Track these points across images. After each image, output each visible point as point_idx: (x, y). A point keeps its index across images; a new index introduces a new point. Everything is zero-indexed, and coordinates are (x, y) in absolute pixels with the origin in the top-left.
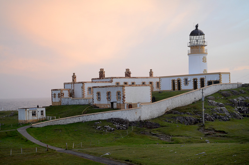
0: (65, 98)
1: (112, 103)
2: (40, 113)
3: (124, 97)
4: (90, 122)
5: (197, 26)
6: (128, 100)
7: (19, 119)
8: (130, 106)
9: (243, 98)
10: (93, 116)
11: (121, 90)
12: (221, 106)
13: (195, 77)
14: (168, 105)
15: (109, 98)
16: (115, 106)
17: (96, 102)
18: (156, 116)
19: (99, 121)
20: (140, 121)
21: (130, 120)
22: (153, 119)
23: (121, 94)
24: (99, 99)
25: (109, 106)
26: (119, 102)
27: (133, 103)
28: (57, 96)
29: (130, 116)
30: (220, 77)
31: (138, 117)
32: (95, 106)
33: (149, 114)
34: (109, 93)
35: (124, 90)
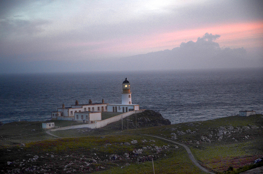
0: (60, 117)
1: (84, 120)
2: (52, 125)
3: (89, 118)
4: (75, 129)
5: (126, 79)
6: (91, 119)
7: (43, 127)
8: (92, 122)
9: (142, 118)
10: (76, 127)
11: (88, 115)
12: (131, 122)
13: (123, 106)
14: (108, 122)
15: (82, 118)
16: (85, 122)
17: (76, 119)
18: (103, 126)
19: (79, 128)
20: (96, 129)
21: (92, 128)
22: (101, 128)
23: (88, 116)
24: (78, 118)
25: (82, 122)
26: (87, 120)
27: (93, 120)
28: (55, 115)
29: (92, 126)
30: (134, 107)
31: (95, 127)
32: (76, 121)
33: (100, 126)
34: (82, 116)
35: (89, 115)
